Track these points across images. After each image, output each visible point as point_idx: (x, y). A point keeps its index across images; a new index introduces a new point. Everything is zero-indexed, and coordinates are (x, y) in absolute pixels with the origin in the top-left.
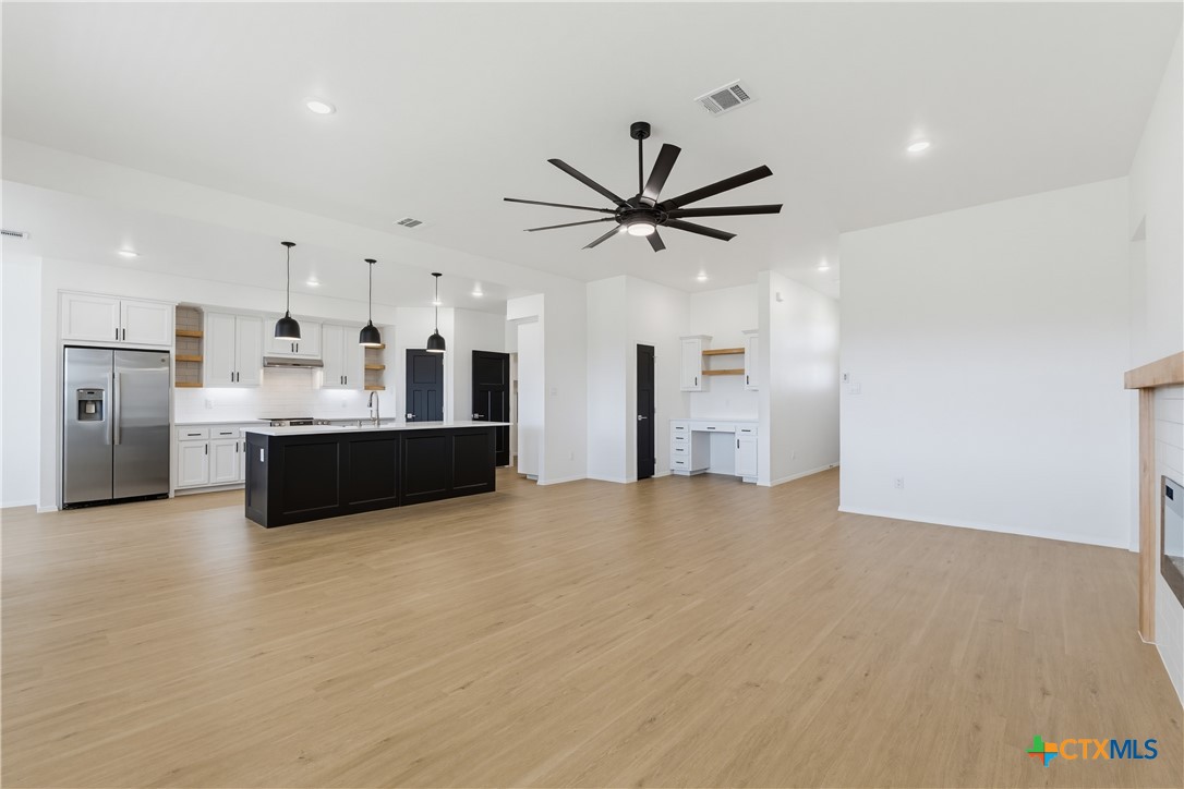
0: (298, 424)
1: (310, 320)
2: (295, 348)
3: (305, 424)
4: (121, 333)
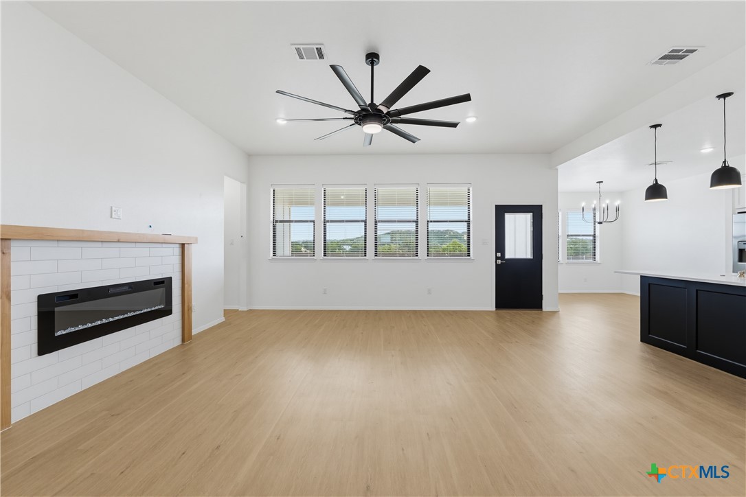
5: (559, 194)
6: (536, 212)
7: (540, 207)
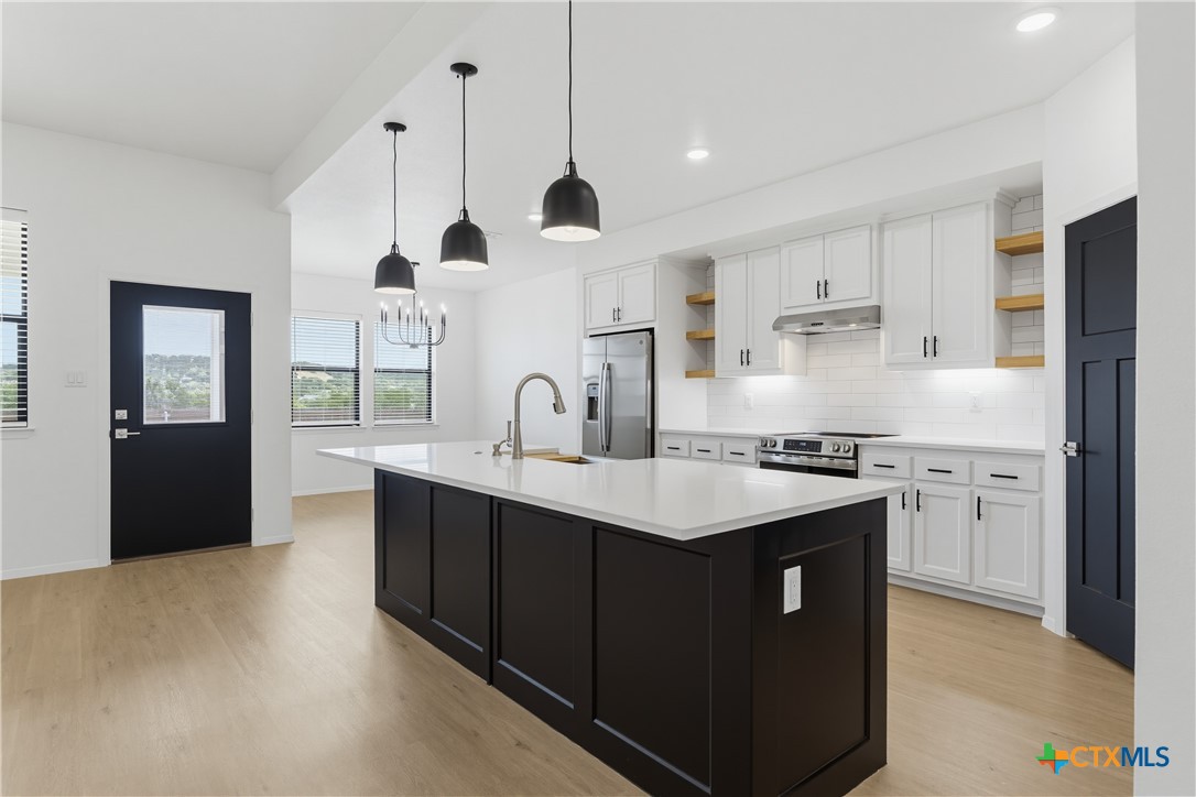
4: (616, 314)
5: (292, 275)
6: (235, 308)
7: (245, 299)
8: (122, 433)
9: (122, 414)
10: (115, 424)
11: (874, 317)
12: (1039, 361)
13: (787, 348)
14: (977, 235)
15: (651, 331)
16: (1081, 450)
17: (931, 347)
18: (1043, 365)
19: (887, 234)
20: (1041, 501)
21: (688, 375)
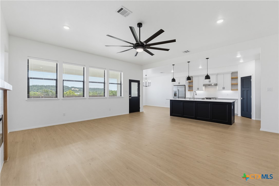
0: (208, 99)
1: (213, 74)
2: (210, 81)
3: (209, 99)
4: (179, 83)
6: (138, 82)
8: (130, 98)
9: (130, 95)
10: (129, 97)
11: (216, 85)
12: (237, 90)
13: (204, 88)
14: (229, 77)
15: (185, 85)
16: (243, 99)
17: (224, 88)
18: (238, 90)
19: (218, 76)
20: (238, 104)
21: (188, 91)
